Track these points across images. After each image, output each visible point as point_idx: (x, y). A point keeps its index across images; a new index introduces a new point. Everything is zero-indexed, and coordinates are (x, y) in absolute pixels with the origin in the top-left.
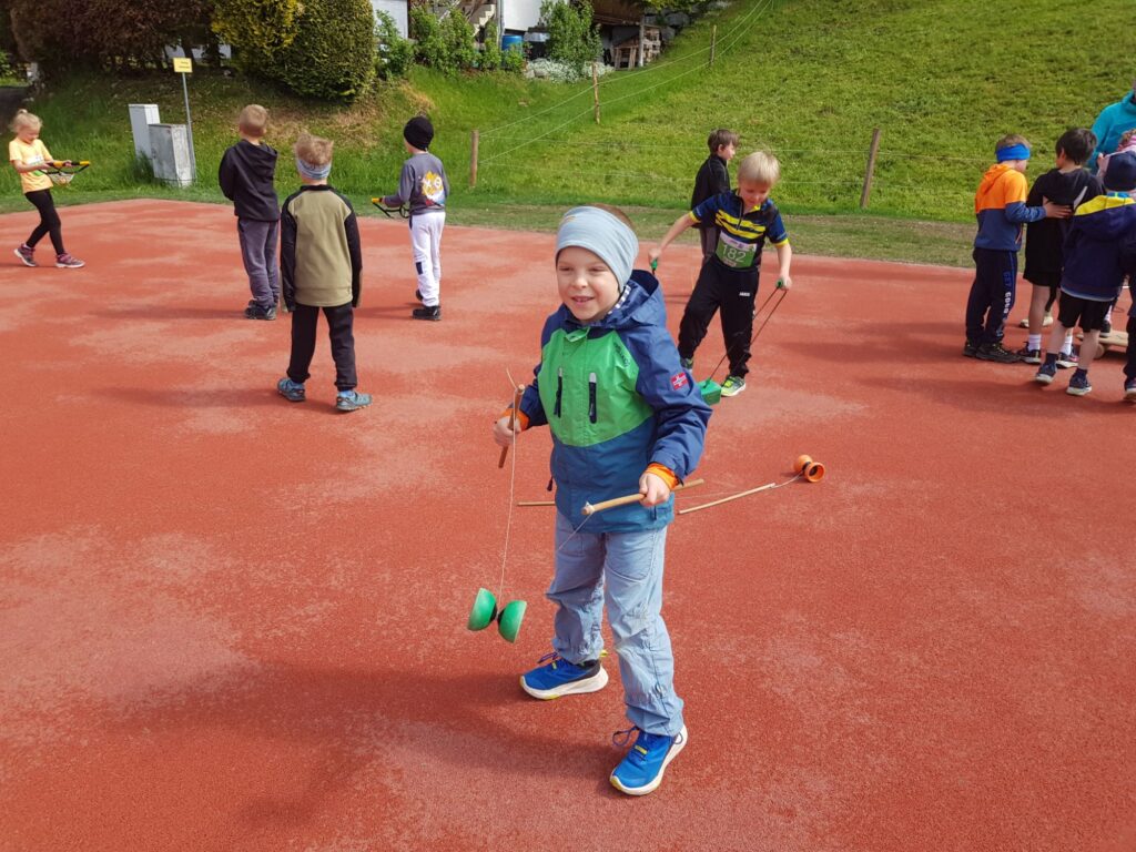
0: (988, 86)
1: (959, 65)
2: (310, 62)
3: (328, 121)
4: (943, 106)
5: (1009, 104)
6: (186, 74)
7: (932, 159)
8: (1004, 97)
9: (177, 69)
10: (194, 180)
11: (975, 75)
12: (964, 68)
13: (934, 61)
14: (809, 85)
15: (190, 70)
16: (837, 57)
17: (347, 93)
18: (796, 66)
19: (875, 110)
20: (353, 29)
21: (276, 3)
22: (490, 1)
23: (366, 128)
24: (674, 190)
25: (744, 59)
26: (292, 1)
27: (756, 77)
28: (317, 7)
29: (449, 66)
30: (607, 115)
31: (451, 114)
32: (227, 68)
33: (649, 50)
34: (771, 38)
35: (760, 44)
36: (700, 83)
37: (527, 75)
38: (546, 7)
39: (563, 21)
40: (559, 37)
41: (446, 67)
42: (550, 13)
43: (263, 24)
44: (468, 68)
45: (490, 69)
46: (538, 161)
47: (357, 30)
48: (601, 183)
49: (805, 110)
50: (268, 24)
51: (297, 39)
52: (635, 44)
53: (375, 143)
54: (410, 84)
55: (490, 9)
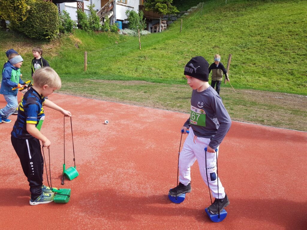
0: (269, 40)
5: (276, 46)
8: (274, 43)
12: (261, 34)
14: (211, 39)
19: (232, 47)
20: (48, 15)
21: (19, 5)
22: (111, 10)
23: (54, 50)
24: (159, 74)
25: (191, 30)
26: (25, 5)
27: (195, 36)
28: (34, 7)
29: (90, 30)
30: (144, 47)
31: (88, 46)
32: (8, 28)
33: (163, 27)
34: (200, 24)
35: (196, 26)
36: (177, 37)
37: (120, 34)
38: (127, 12)
39: (133, 16)
40: (132, 22)
41: (88, 30)
42: (128, 14)
43: (15, 12)
44: (97, 30)
45: (106, 31)
46: (114, 62)
47: (50, 16)
48: (134, 71)
49: (209, 47)
50: (17, 13)
51: (28, 18)
52: (159, 25)
53: (57, 55)
54: (74, 35)
55: (111, 13)
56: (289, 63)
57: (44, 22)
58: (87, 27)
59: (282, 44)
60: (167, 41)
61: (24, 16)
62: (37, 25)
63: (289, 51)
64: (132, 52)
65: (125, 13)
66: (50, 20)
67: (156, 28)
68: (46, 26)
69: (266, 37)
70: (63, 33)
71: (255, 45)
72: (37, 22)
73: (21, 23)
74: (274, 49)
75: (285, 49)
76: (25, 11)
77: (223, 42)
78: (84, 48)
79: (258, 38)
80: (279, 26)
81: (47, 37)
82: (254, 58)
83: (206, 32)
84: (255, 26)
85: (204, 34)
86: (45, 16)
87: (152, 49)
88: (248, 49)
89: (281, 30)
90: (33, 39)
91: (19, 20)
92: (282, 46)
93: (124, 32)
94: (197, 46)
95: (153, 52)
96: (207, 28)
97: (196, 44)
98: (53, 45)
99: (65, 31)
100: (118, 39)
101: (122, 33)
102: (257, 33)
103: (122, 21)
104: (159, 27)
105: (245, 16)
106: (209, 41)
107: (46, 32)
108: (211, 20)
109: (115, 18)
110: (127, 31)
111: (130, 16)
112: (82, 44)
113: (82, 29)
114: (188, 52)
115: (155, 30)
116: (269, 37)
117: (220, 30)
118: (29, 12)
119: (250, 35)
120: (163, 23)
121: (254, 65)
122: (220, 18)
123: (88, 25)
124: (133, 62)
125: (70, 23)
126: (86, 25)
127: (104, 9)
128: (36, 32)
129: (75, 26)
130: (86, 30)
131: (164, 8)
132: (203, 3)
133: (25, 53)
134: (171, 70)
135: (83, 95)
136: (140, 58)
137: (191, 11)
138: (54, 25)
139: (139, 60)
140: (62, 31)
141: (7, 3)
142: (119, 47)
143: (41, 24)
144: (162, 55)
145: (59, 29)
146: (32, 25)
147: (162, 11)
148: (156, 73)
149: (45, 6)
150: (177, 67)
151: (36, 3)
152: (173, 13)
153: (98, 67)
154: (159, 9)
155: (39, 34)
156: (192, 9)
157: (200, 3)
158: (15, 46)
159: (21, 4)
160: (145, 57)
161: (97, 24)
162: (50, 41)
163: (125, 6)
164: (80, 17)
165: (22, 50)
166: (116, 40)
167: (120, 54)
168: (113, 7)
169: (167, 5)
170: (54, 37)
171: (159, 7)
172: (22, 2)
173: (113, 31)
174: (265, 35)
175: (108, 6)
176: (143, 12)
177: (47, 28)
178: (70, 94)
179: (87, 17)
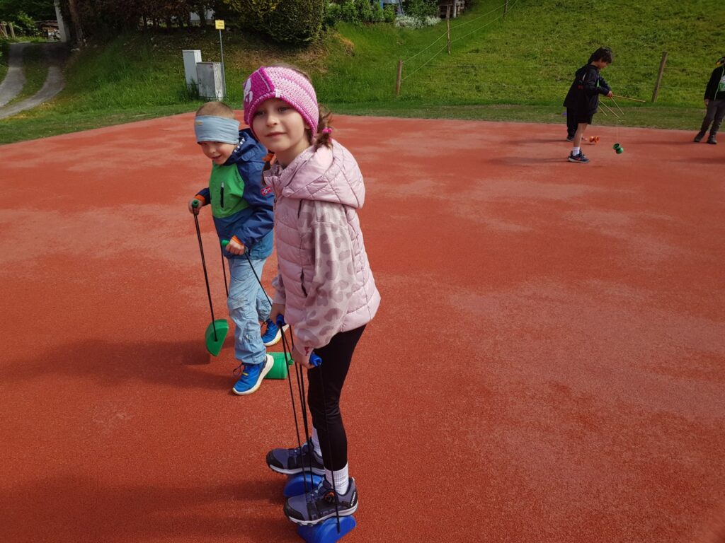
0: (701, 23)
1: (677, 11)
2: (286, 21)
3: (295, 58)
4: (673, 38)
5: (718, 34)
6: (222, 30)
7: (676, 71)
8: (713, 30)
9: (217, 27)
10: (224, 97)
11: (689, 17)
12: (680, 12)
13: (657, 9)
14: (576, 26)
15: (223, 28)
16: (589, 8)
17: (308, 39)
18: (563, 14)
19: (626, 41)
27: (537, 22)
31: (364, 51)
33: (458, 7)
36: (501, 27)
52: (451, 3)
54: (339, 33)
60: (487, 36)
62: (294, 17)
67: (444, 9)
68: (308, 18)
69: (693, 19)
72: (295, 13)
73: (264, 16)
77: (604, 32)
79: (676, 21)
82: (679, 60)
85: (557, 18)
87: (470, 52)
91: (264, 10)
94: (554, 42)
97: (548, 38)
100: (398, 35)
102: (672, 12)
104: (452, 7)
106: (573, 32)
112: (356, 50)
115: (444, 13)
116: (699, 19)
119: (656, 16)
143: (299, 16)
161: (367, 9)
162: (310, 46)
170: (316, 39)
177: (309, 22)
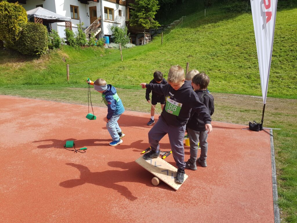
0: (237, 48)
3: (32, 62)
7: (216, 71)
8: (241, 51)
12: (231, 43)
13: (223, 41)
14: (187, 49)
18: (186, 43)
19: (204, 56)
20: (38, 35)
21: (13, 28)
22: (99, 27)
23: (43, 64)
24: (132, 82)
25: (172, 42)
26: (18, 27)
27: (174, 47)
28: (26, 28)
29: (77, 45)
30: (126, 58)
31: (74, 59)
32: (5, 47)
33: (147, 40)
34: (180, 36)
35: (177, 37)
36: (158, 49)
37: (105, 47)
38: (112, 29)
39: (118, 32)
40: (116, 37)
41: (75, 46)
42: (114, 30)
43: (10, 34)
44: (84, 46)
45: (92, 46)
46: (96, 73)
47: (39, 35)
48: (111, 80)
49: (184, 56)
50: (11, 34)
51: (21, 38)
52: (143, 38)
53: (45, 68)
54: (62, 51)
55: (99, 29)
56: (250, 68)
57: (34, 41)
58: (74, 43)
59: (247, 51)
60: (147, 53)
61: (17, 36)
62: (28, 43)
63: (252, 57)
64: (113, 63)
65: (110, 29)
66: (40, 39)
67: (141, 41)
68: (36, 44)
69: (235, 46)
70: (52, 49)
71: (223, 53)
72: (28, 41)
73: (15, 43)
74: (239, 56)
75: (249, 56)
76: (18, 32)
77: (196, 52)
78: (70, 62)
79: (228, 46)
80: (247, 35)
81: (38, 53)
82: (220, 65)
83: (184, 43)
84: (227, 35)
85: (183, 45)
86: (35, 35)
87: (132, 60)
88: (218, 57)
89: (248, 39)
90: (26, 55)
91: (13, 40)
92: (247, 53)
93: (109, 46)
94: (174, 56)
95: (133, 63)
96: (186, 39)
97: (174, 54)
98: (43, 60)
99: (54, 48)
100: (103, 52)
101: (107, 47)
102: (228, 43)
103: (109, 36)
104: (144, 40)
105: (220, 27)
106: (185, 51)
107: (36, 49)
108: (190, 32)
109: (103, 33)
110: (113, 45)
111: (115, 32)
112: (68, 58)
113: (69, 45)
114: (165, 61)
115: (141, 43)
116: (237, 46)
117: (197, 41)
118: (22, 32)
119: (221, 44)
120: (147, 36)
121: (219, 71)
122: (199, 29)
123: (75, 41)
124: (112, 72)
125: (58, 41)
126: (73, 41)
127: (92, 27)
128: (28, 50)
129: (63, 42)
130: (73, 46)
131: (147, 23)
132: (186, 16)
133: (19, 68)
134: (144, 78)
135: (54, 100)
136: (119, 69)
137: (173, 24)
138: (43, 43)
139: (118, 70)
140: (51, 48)
141: (3, 26)
142: (103, 60)
143: (31, 42)
144: (140, 65)
145: (49, 46)
146: (24, 44)
147: (144, 25)
148: (129, 81)
149: (35, 27)
150: (150, 75)
151: (27, 25)
152: (155, 27)
153: (80, 77)
154: (142, 24)
155: (31, 51)
156: (175, 22)
157: (182, 17)
158: (10, 62)
159: (14, 26)
160: (123, 67)
161: (83, 40)
162: (40, 57)
163: (112, 23)
164: (68, 35)
165: (16, 65)
166: (101, 52)
167: (102, 65)
168: (101, 24)
169: (150, 20)
170: (44, 53)
171: (142, 23)
172: (15, 25)
173: (99, 46)
174: (234, 44)
175: (96, 23)
176: (127, 27)
177: (37, 46)
178: (44, 99)
179: (74, 35)
